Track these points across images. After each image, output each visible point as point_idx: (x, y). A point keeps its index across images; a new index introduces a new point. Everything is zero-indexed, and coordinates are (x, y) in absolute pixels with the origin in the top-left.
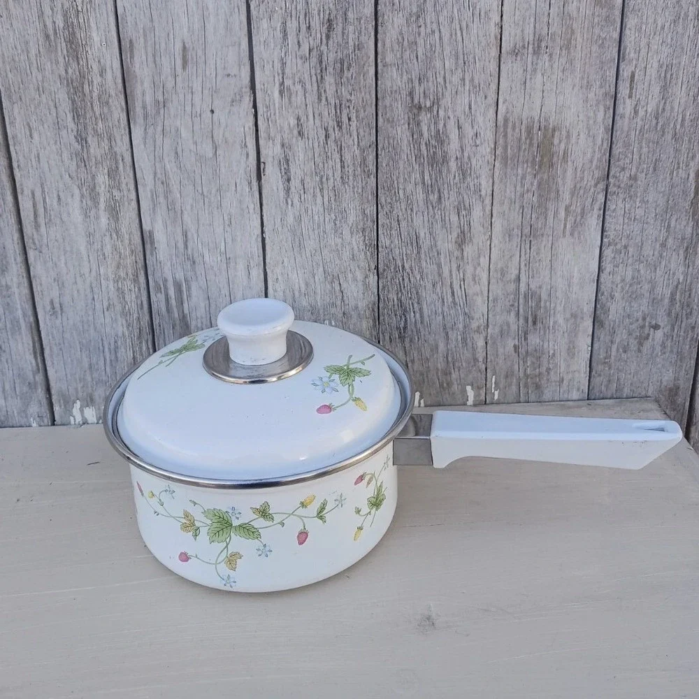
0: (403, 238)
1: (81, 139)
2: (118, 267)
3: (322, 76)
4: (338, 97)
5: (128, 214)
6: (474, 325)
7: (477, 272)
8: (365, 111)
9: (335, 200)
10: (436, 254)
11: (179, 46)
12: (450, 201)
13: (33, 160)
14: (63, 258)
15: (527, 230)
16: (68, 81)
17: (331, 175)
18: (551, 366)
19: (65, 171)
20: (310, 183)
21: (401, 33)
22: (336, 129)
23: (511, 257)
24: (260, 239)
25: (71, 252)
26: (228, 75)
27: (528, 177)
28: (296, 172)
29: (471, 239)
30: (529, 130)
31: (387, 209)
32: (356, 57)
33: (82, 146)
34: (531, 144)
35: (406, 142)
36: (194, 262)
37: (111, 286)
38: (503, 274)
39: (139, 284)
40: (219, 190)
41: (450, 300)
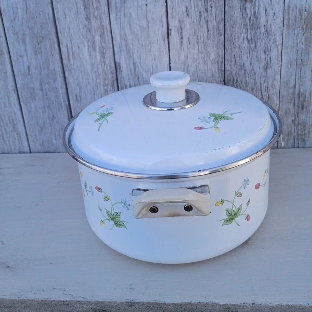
0: (237, 66)
1: (88, 19)
2: (105, 79)
5: (109, 55)
7: (274, 83)
8: (219, 3)
9: (204, 47)
10: (253, 74)
12: (261, 47)
13: (67, 29)
14: (81, 75)
15: (299, 62)
17: (202, 35)
18: (310, 130)
19: (81, 35)
20: (192, 39)
22: (205, 12)
23: (291, 76)
24: (169, 67)
25: (84, 72)
27: (300, 35)
28: (186, 34)
29: (271, 66)
30: (300, 12)
31: (229, 51)
33: (88, 22)
34: (301, 18)
35: (239, 18)
36: (139, 77)
37: (102, 89)
38: (287, 84)
40: (150, 43)
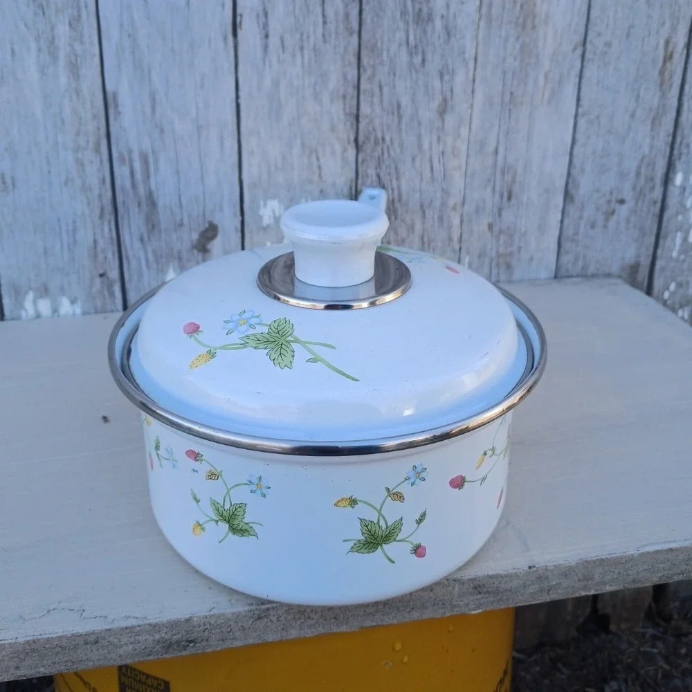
5: (91, 72)
6: (451, 202)
12: (433, 66)
15: (507, 98)
17: (311, 31)
18: (522, 245)
20: (289, 41)
24: (234, 105)
28: (275, 27)
41: (429, 175)
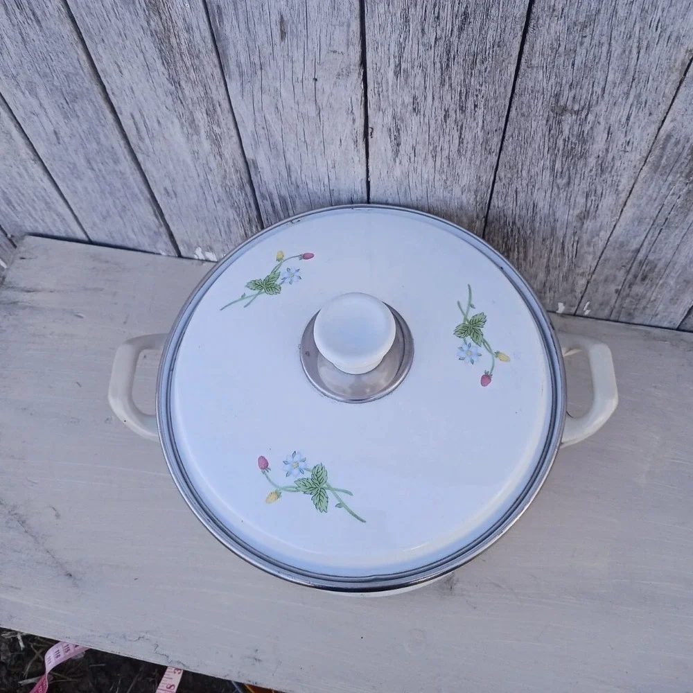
0: (518, 203)
1: (174, 82)
2: (225, 178)
3: (448, 65)
4: (465, 86)
7: (594, 240)
8: (496, 102)
9: (448, 166)
10: (553, 220)
11: (275, 18)
13: (127, 90)
14: (170, 163)
16: (151, 31)
19: (162, 104)
21: (558, 40)
22: (459, 112)
23: (635, 237)
25: (178, 160)
26: (335, 52)
27: (679, 184)
29: (595, 217)
31: (506, 181)
32: (494, 53)
33: (176, 87)
35: (540, 134)
36: (298, 187)
37: (219, 188)
38: (622, 246)
39: (245, 191)
40: (323, 142)
